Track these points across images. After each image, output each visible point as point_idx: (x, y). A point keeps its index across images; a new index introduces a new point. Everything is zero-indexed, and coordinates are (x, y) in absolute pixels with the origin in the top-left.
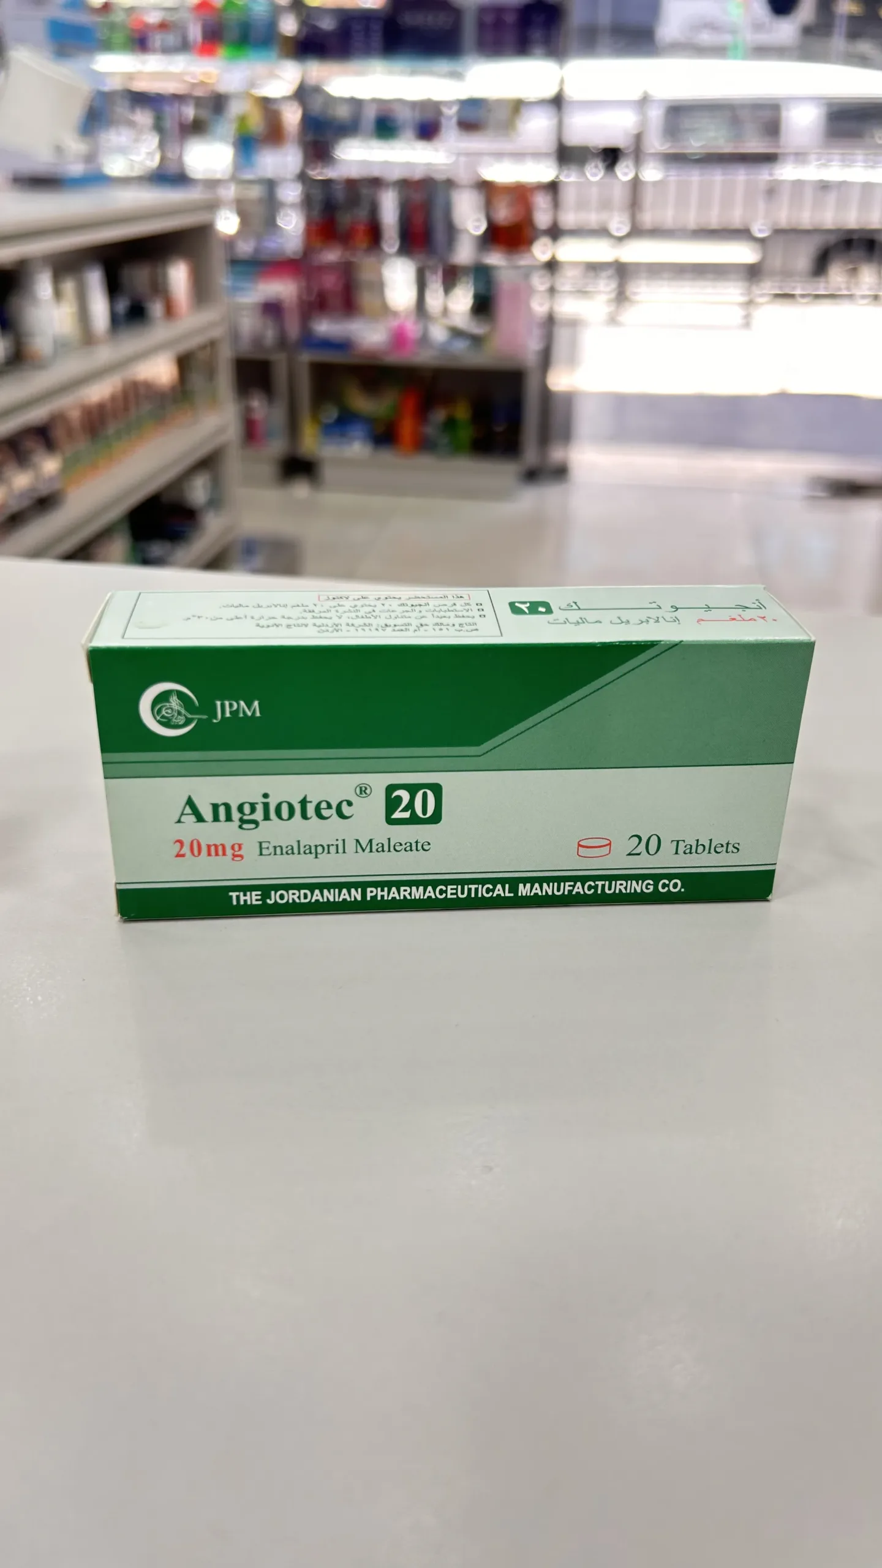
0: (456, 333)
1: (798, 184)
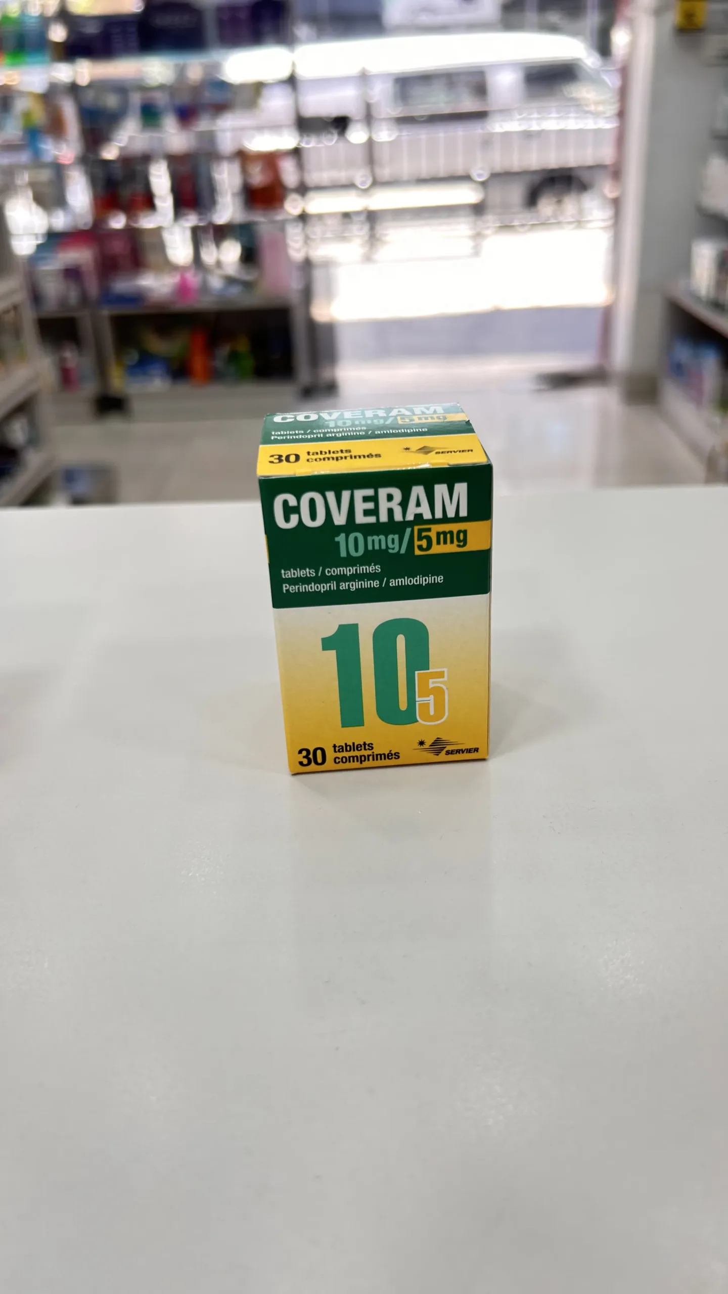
0: (230, 281)
1: (506, 135)
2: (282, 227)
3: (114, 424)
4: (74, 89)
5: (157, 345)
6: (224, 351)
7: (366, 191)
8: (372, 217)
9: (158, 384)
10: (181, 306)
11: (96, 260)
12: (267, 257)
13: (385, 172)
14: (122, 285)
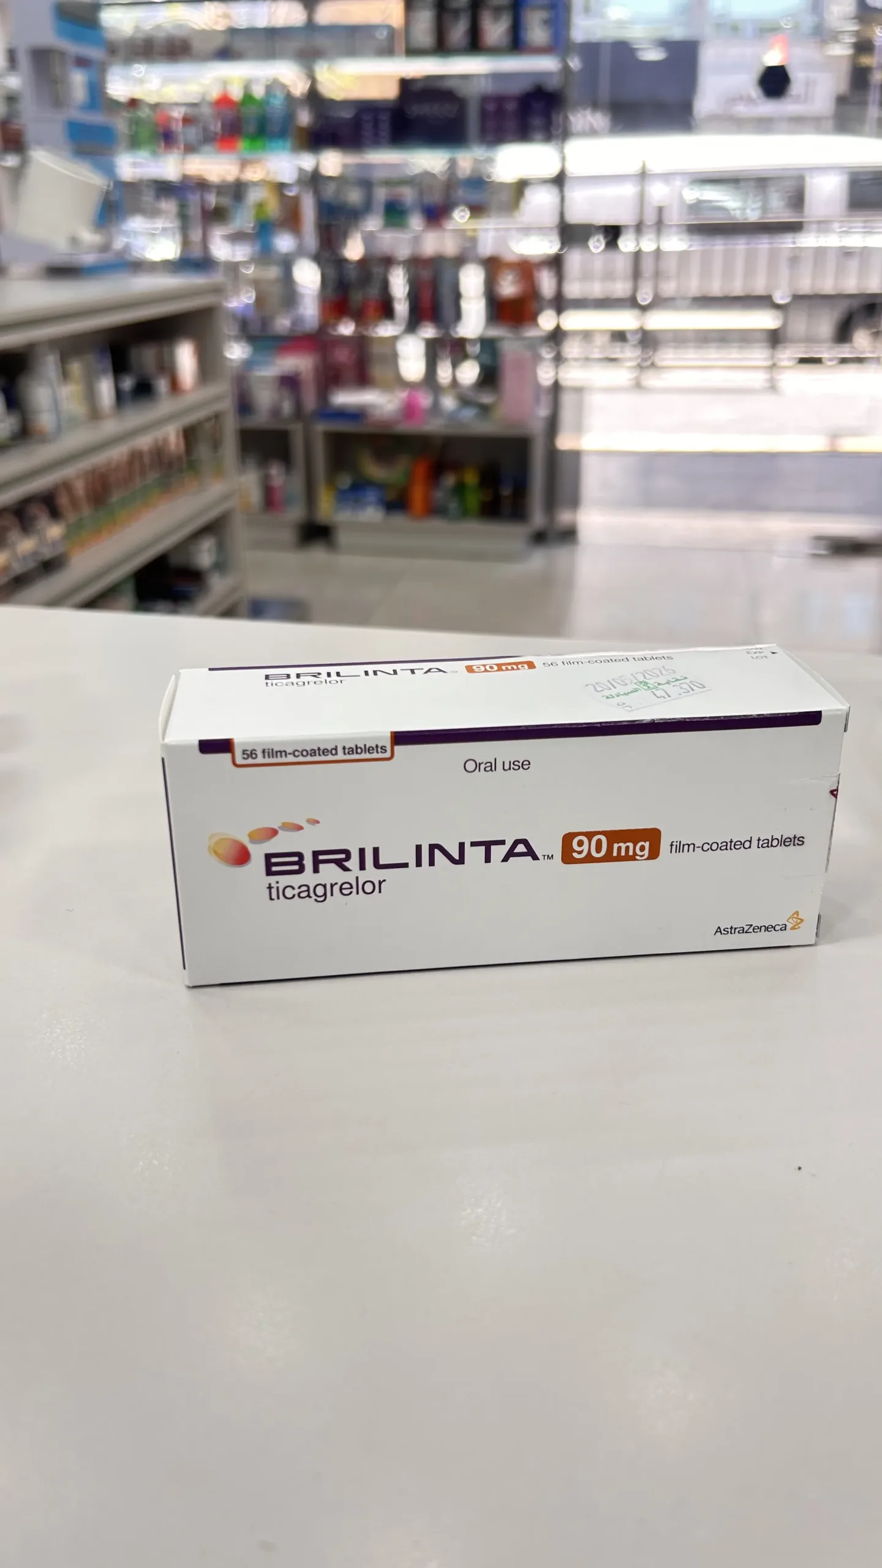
0: (465, 401)
1: (820, 253)
2: (533, 345)
3: (318, 554)
4: (314, 180)
5: (374, 470)
6: (450, 480)
7: (644, 309)
8: (648, 340)
9: (372, 514)
10: (406, 427)
11: (317, 369)
12: (509, 380)
13: (669, 288)
14: (345, 398)
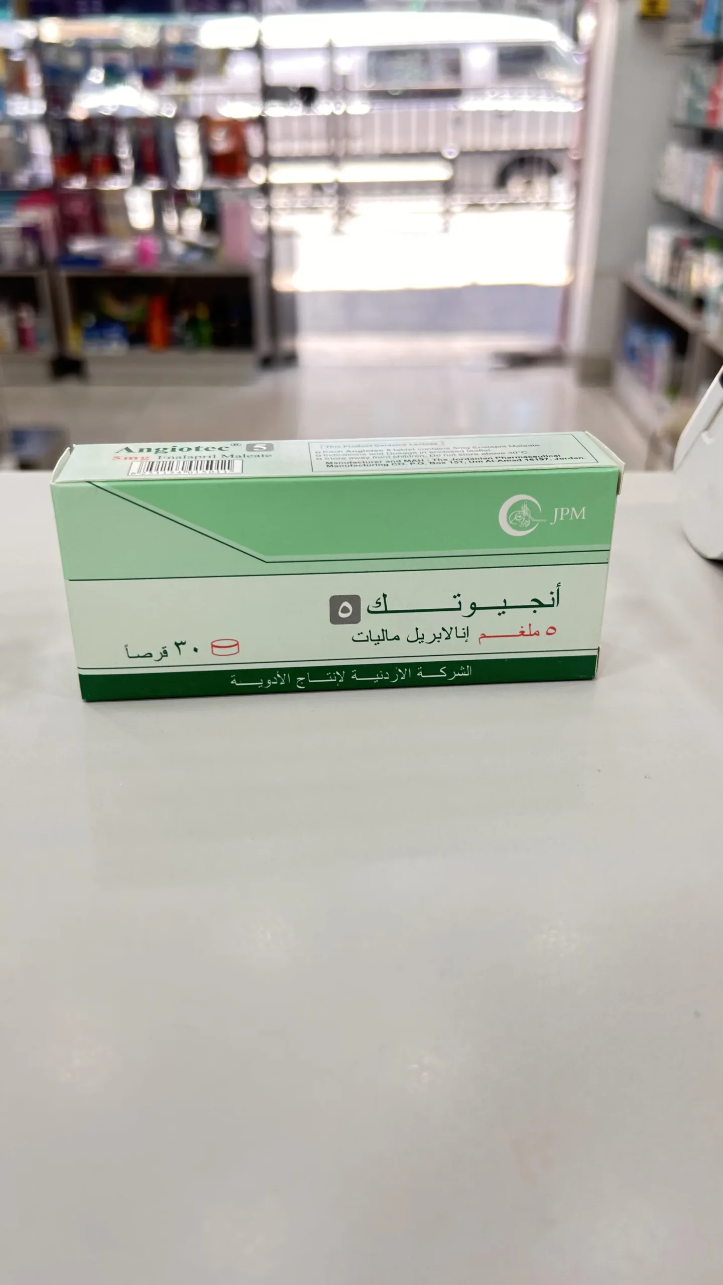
0: (191, 247)
1: (478, 115)
2: (244, 196)
3: (71, 387)
4: (37, 46)
5: (116, 309)
6: (184, 316)
7: (339, 161)
8: (342, 191)
9: (116, 347)
10: (140, 270)
11: (55, 220)
12: (228, 224)
13: (357, 146)
14: (82, 246)
